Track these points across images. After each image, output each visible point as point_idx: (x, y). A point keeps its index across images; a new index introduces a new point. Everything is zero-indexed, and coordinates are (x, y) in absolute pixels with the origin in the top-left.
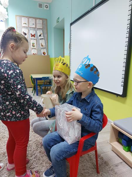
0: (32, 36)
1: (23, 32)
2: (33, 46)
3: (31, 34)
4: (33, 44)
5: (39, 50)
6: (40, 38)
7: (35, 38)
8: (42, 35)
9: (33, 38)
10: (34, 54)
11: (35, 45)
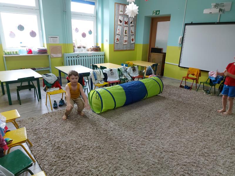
0: (126, 23)
1: (120, 20)
2: (125, 33)
3: (125, 22)
4: (125, 31)
5: (129, 38)
6: (131, 25)
7: (127, 25)
8: (133, 22)
9: (126, 25)
10: (125, 41)
11: (127, 32)
